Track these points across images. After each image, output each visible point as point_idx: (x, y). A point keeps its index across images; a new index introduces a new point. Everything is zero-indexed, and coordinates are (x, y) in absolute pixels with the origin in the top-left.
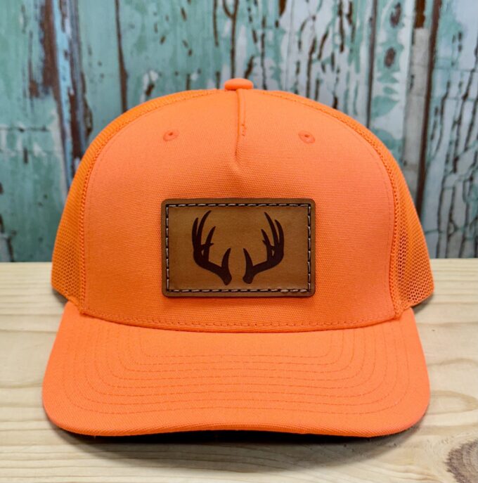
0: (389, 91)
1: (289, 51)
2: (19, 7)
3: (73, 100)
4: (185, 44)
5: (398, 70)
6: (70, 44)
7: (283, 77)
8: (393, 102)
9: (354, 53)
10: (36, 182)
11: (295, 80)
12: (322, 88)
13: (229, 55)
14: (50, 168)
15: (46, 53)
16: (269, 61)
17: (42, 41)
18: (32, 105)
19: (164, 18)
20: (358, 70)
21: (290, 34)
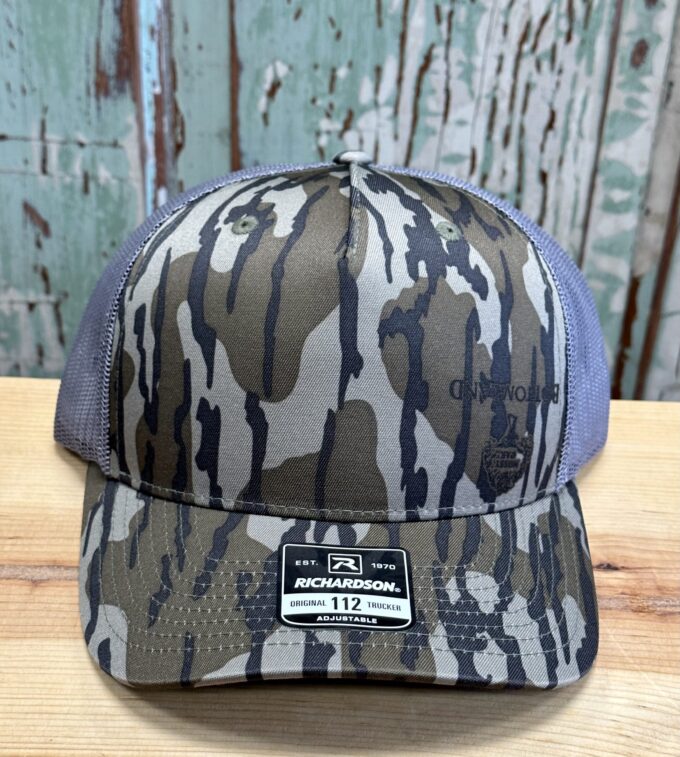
0: (633, 103)
1: (488, 39)
3: (158, 100)
4: (332, 22)
5: (650, 73)
6: (159, 17)
7: (477, 77)
8: (639, 121)
9: (587, 45)
10: (99, 222)
11: (494, 83)
12: (534, 97)
13: (397, 41)
14: (122, 202)
15: (123, 30)
16: (457, 53)
17: (118, 11)
18: (99, 108)
20: (590, 71)
21: (493, 12)
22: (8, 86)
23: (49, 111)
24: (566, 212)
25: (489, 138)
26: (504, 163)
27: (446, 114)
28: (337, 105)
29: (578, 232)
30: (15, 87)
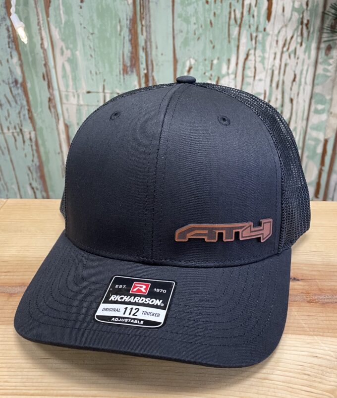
0: (326, 70)
1: (271, 46)
2: (118, 19)
3: (146, 76)
4: (211, 42)
5: (332, 58)
6: (146, 42)
7: (266, 62)
8: (328, 77)
9: (308, 48)
11: (273, 64)
12: (288, 69)
13: (236, 49)
15: (132, 48)
16: (258, 52)
17: (130, 41)
18: (124, 79)
19: (200, 26)
20: (309, 58)
21: (272, 36)
22: (91, 72)
23: (106, 81)
24: (300, 114)
25: (271, 86)
26: (277, 95)
27: (254, 77)
28: (213, 75)
29: (305, 122)
30: (94, 72)
